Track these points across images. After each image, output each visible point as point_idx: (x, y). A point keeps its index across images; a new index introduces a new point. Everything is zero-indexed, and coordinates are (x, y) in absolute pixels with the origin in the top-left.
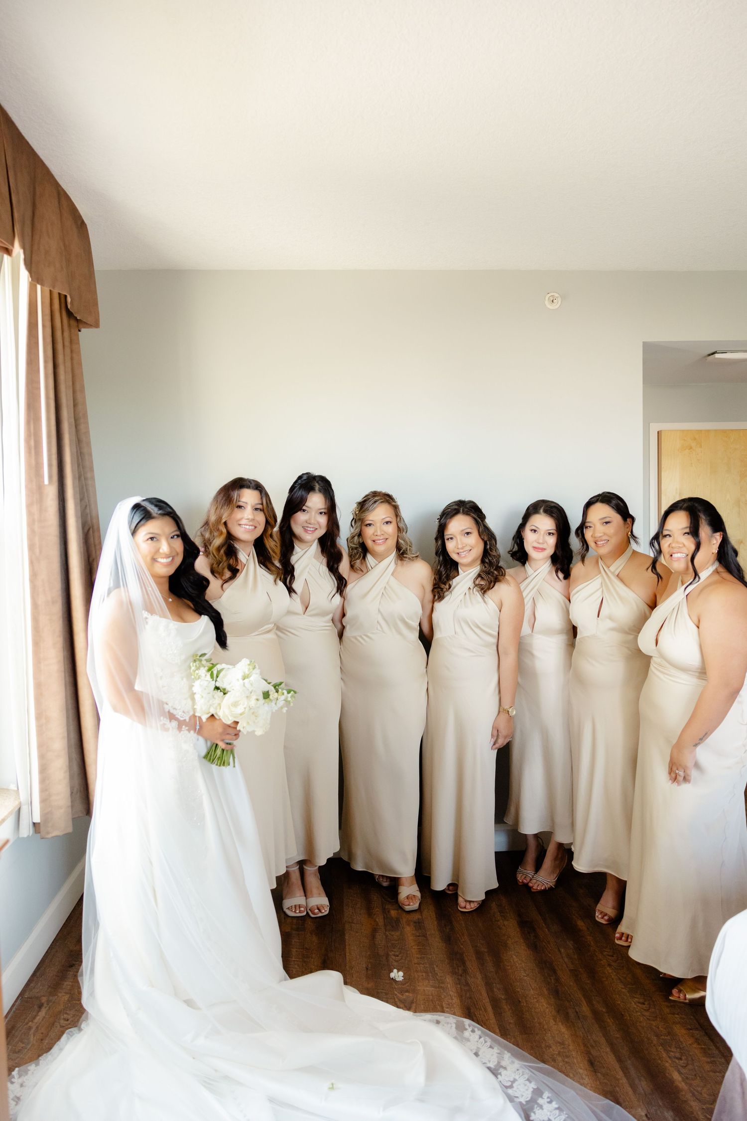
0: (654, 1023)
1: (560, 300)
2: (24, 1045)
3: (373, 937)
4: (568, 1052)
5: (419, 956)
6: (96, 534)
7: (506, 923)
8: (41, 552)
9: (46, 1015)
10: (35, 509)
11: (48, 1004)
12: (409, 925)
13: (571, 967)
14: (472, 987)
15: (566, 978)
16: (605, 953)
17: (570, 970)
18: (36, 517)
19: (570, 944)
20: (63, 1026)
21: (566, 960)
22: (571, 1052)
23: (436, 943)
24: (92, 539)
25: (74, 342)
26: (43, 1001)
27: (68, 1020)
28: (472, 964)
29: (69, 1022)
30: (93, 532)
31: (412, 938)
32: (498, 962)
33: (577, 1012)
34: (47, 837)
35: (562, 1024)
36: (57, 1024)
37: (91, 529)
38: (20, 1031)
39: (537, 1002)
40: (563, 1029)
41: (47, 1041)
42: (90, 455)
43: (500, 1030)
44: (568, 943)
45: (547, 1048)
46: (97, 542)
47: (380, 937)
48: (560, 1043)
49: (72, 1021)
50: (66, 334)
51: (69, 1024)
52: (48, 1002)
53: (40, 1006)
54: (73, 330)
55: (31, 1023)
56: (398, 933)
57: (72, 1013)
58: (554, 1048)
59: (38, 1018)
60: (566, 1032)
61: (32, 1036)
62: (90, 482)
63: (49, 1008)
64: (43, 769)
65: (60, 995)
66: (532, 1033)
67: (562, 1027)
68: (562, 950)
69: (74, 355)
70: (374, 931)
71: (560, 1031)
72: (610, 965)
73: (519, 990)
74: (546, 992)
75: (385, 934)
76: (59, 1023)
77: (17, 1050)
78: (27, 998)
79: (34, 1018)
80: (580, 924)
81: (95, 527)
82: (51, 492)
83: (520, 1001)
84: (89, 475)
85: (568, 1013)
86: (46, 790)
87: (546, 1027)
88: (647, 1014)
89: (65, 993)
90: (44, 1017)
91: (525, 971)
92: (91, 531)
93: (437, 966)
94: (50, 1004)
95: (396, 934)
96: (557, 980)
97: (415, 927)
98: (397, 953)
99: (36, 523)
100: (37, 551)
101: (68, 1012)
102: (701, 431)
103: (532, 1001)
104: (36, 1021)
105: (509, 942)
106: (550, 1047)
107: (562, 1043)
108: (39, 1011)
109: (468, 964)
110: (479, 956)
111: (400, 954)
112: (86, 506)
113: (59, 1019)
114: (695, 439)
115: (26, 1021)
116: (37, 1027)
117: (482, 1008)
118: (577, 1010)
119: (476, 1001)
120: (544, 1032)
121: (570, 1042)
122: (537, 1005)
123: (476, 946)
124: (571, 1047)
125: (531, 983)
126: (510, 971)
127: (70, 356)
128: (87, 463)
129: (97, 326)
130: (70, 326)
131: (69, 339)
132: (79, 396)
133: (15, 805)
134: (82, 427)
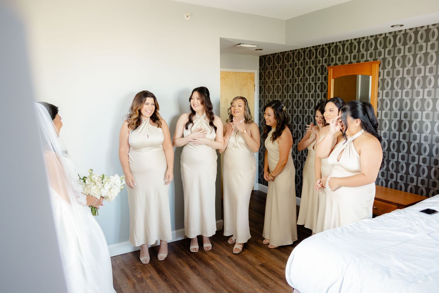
0: (249, 290)
1: (190, 16)
3: (135, 288)
5: (157, 290)
7: (185, 269)
12: (147, 279)
13: (215, 279)
15: (215, 283)
16: (224, 271)
17: (215, 280)
19: (211, 270)
21: (211, 276)
23: (162, 283)
28: (179, 288)
31: (151, 284)
32: (188, 284)
44: (210, 270)
47: (137, 286)
56: (144, 283)
68: (209, 273)
70: (134, 285)
72: (227, 274)
75: (139, 285)
80: (211, 262)
88: (245, 287)
91: (200, 284)
95: (144, 284)
96: (212, 284)
97: (150, 279)
98: (148, 291)
102: (228, 72)
105: (189, 275)
109: (178, 288)
110: (180, 283)
111: (149, 291)
114: (226, 75)
123: (178, 280)
125: (204, 288)
126: (194, 286)
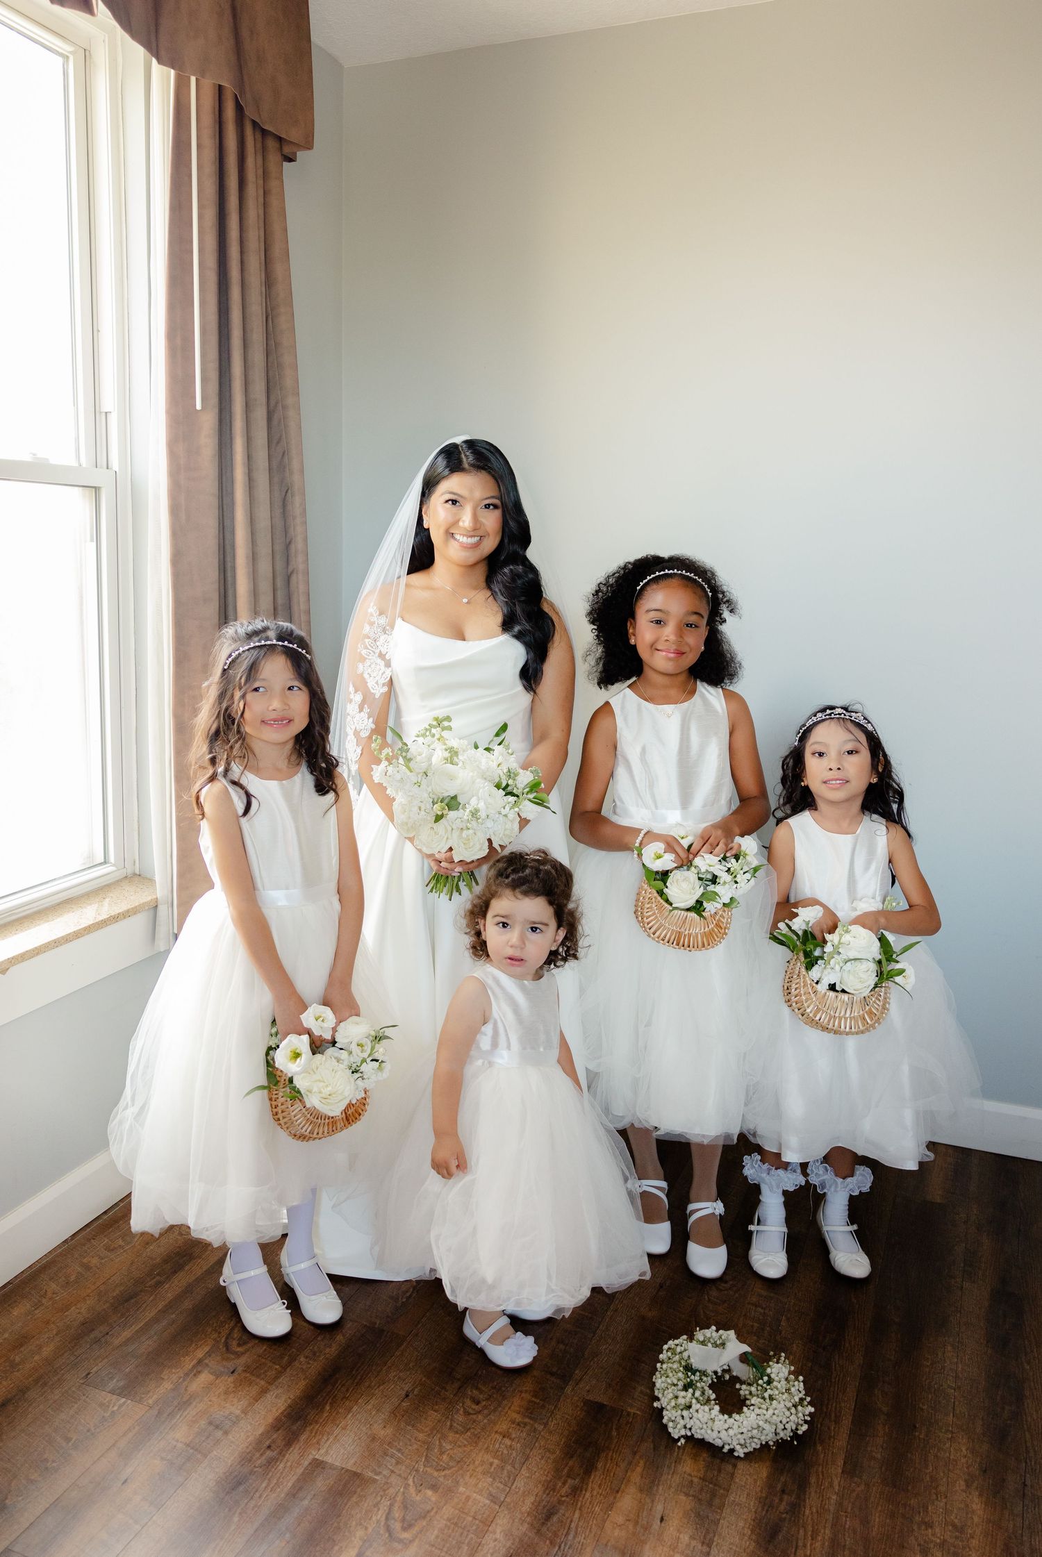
4: (964, 1548)
10: (181, 448)
14: (834, 1375)
18: (182, 462)
22: (970, 1550)
33: (1025, 1485)
35: (980, 1495)
39: (951, 1439)
40: (977, 1505)
42: (295, 367)
43: (845, 1463)
45: (923, 1527)
48: (954, 1526)
54: (271, 158)
58: (937, 1530)
60: (980, 1513)
62: (291, 413)
66: (908, 1491)
67: (976, 1500)
71: (967, 1506)
73: (925, 1407)
74: (979, 1430)
82: (208, 422)
83: (915, 1427)
84: (290, 401)
85: (1004, 1480)
86: (187, 888)
87: (942, 1489)
91: (957, 1377)
93: (788, 1319)
99: (182, 471)
103: (941, 1435)
106: (929, 1525)
107: (959, 1529)
112: (284, 454)
117: (833, 1415)
118: (1028, 1483)
119: (828, 1399)
120: (935, 1496)
121: (978, 1532)
122: (948, 1445)
124: (974, 1542)
125: (957, 1403)
127: (261, 200)
128: (288, 382)
129: (309, 145)
130: (264, 149)
131: (260, 172)
132: (278, 269)
133: (141, 902)
134: (282, 321)
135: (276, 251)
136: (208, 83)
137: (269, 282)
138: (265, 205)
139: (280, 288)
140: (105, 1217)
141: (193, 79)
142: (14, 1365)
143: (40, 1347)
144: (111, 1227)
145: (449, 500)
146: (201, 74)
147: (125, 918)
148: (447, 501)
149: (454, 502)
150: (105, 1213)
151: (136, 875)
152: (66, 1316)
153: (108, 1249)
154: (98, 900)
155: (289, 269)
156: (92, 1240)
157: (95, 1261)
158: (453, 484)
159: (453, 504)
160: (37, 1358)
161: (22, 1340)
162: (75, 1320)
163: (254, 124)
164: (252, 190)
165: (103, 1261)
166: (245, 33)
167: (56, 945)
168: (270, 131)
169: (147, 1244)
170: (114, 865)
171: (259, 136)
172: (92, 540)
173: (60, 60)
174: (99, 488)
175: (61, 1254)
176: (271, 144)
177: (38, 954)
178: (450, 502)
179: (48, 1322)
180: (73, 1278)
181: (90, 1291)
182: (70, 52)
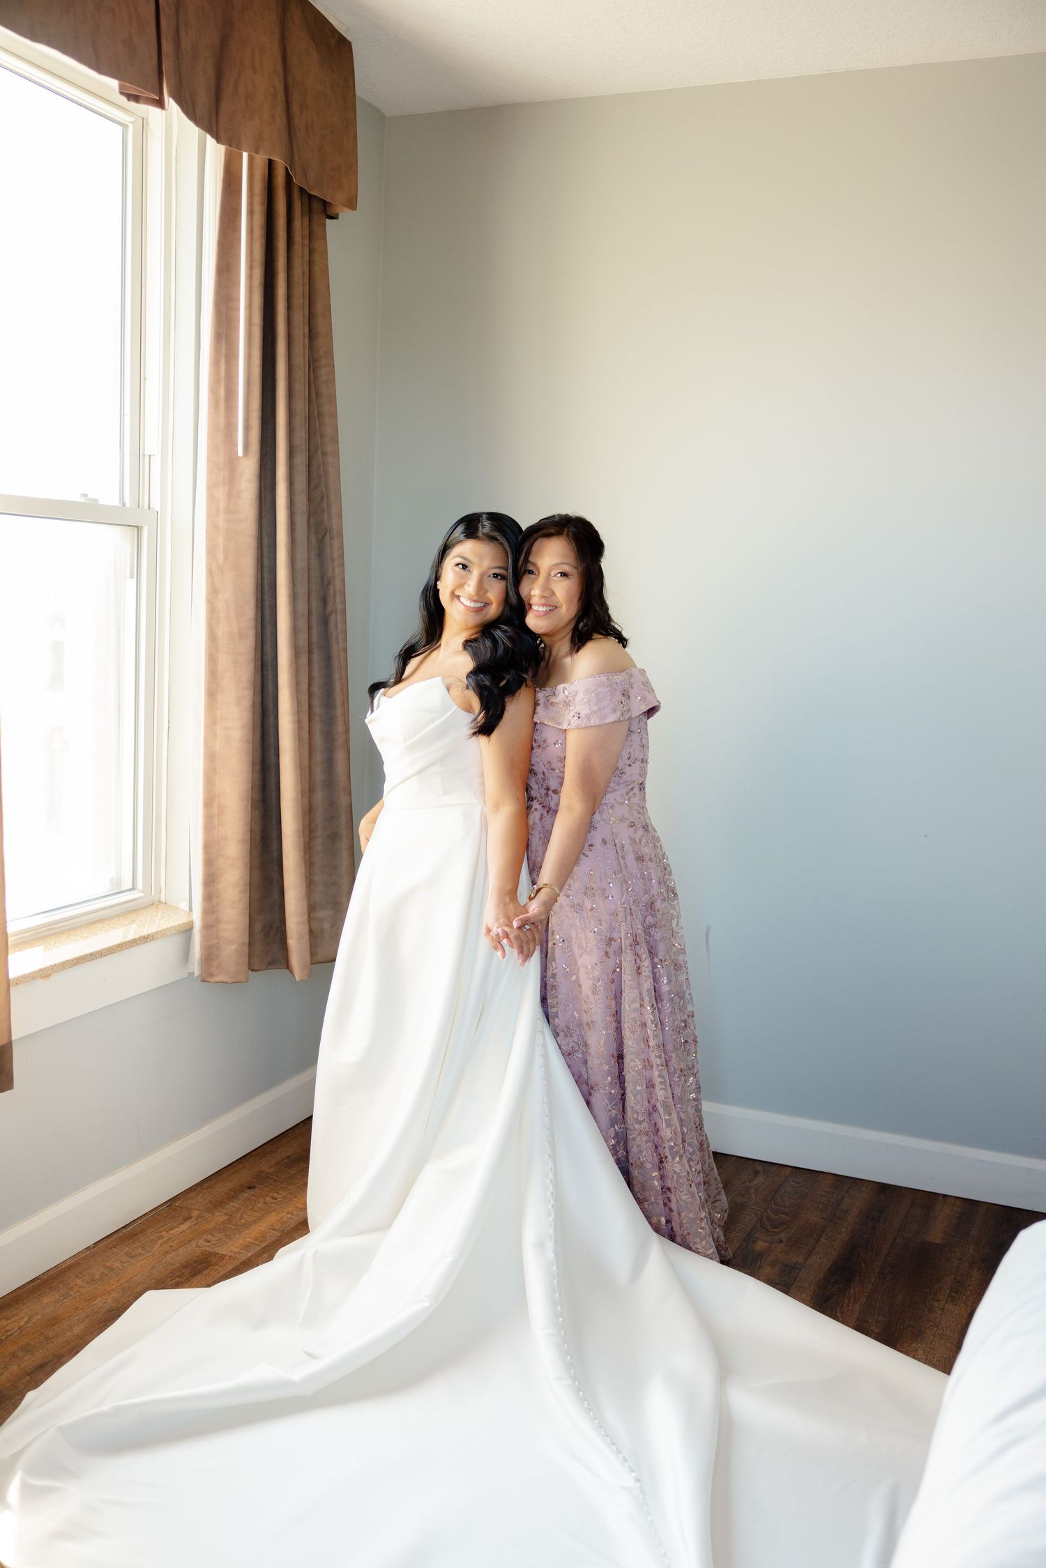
2: (143, 1252)
6: (336, 543)
8: (226, 558)
9: (187, 1229)
10: (221, 493)
11: (196, 1219)
18: (222, 505)
20: (200, 1247)
24: (328, 550)
25: (315, 238)
26: (192, 1215)
27: (209, 1242)
29: (209, 1244)
30: (331, 539)
34: (209, 980)
36: (194, 1243)
37: (328, 534)
38: (148, 1237)
41: (171, 1256)
42: (334, 416)
46: (336, 554)
49: (214, 1244)
50: (297, 224)
51: (208, 1246)
52: (199, 1217)
53: (186, 1220)
54: (315, 218)
55: (165, 1232)
57: (219, 1235)
59: (177, 1229)
61: (158, 1246)
62: (330, 460)
63: (197, 1223)
64: (210, 880)
65: (217, 1214)
69: (317, 258)
76: (197, 1242)
77: (133, 1254)
78: (177, 1206)
79: (172, 1229)
81: (335, 531)
82: (249, 467)
84: (329, 449)
86: (213, 912)
89: (225, 1214)
90: (184, 1231)
92: (327, 537)
94: (200, 1220)
99: (221, 514)
100: (221, 556)
101: (214, 1233)
104: (172, 1232)
108: (181, 1224)
112: (323, 497)
113: (201, 1238)
115: (162, 1228)
116: (169, 1239)
127: (307, 258)
128: (328, 430)
129: (352, 204)
130: (310, 211)
131: (307, 232)
132: (320, 323)
133: (169, 926)
134: (323, 372)
135: (319, 307)
136: (261, 159)
137: (312, 335)
138: (311, 262)
139: (321, 342)
140: (125, 1231)
141: (245, 155)
142: (47, 1339)
143: (72, 1327)
144: (131, 1238)
145: (459, 564)
146: (255, 149)
147: (153, 939)
148: (457, 565)
149: (464, 567)
150: (124, 1227)
151: (161, 902)
152: (94, 1305)
153: (128, 1255)
154: (127, 922)
155: (330, 324)
156: (114, 1249)
157: (117, 1264)
158: (466, 549)
159: (463, 568)
160: (68, 1334)
161: (54, 1321)
162: (102, 1308)
163: (302, 190)
164: (297, 249)
165: (125, 1265)
166: (295, 108)
167: (92, 957)
168: (315, 196)
169: (167, 1253)
170: (142, 892)
171: (306, 199)
172: (132, 577)
173: (120, 128)
174: (141, 527)
175: (84, 1258)
176: (316, 205)
177: (76, 964)
178: (461, 566)
179: (77, 1309)
180: (97, 1276)
181: (114, 1287)
182: (130, 122)
